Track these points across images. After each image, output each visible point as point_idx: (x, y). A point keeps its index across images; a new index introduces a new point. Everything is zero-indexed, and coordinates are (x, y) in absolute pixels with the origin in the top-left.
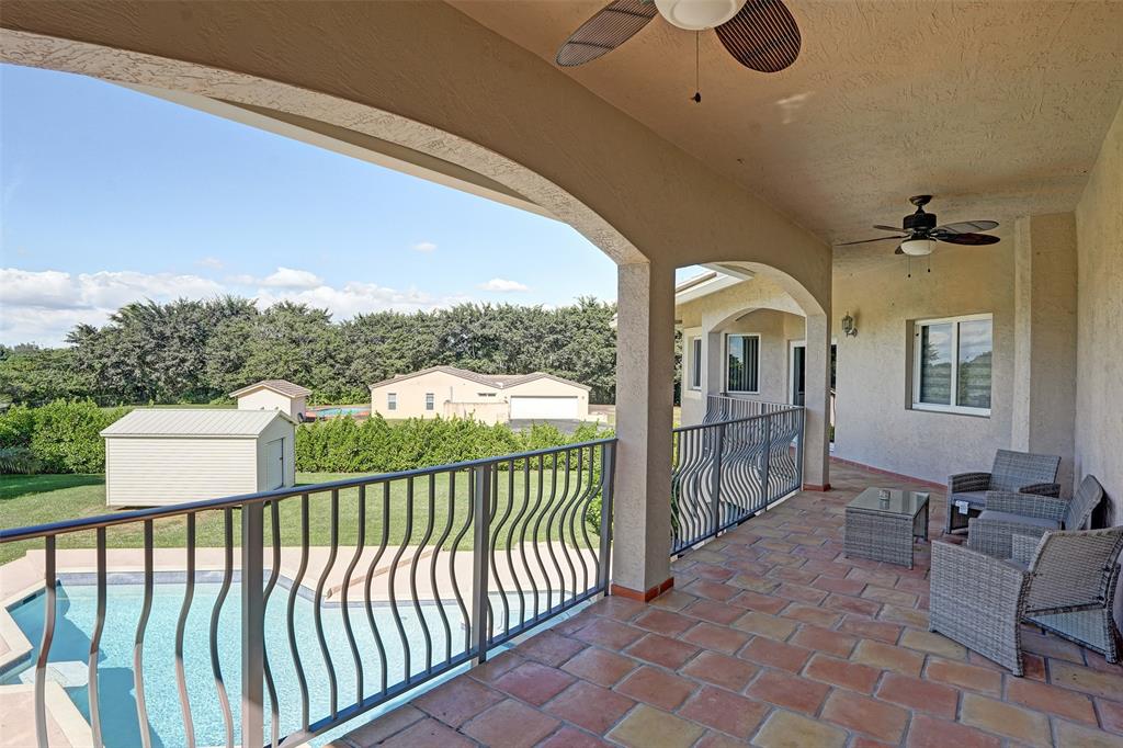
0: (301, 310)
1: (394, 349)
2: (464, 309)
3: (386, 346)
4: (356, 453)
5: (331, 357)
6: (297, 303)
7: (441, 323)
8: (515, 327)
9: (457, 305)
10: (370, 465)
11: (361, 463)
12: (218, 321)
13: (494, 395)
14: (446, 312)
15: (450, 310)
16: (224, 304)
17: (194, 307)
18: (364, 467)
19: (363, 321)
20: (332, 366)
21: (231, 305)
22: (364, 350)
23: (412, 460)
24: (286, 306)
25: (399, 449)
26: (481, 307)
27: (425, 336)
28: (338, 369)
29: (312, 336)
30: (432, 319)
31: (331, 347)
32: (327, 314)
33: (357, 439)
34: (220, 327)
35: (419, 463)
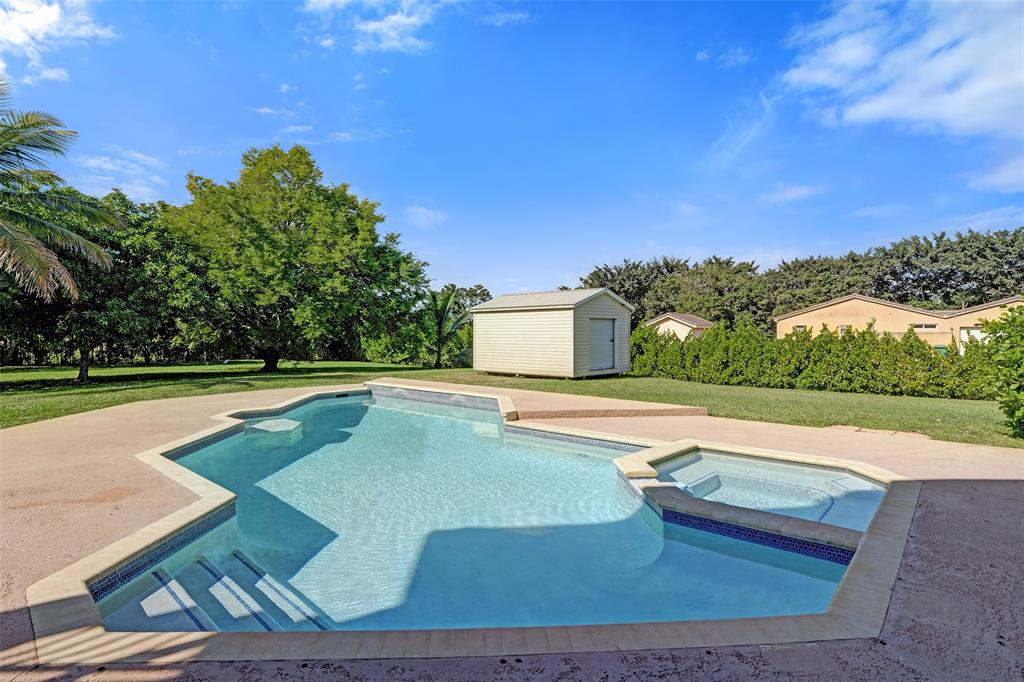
0: (728, 263)
1: (818, 293)
2: (906, 243)
3: (810, 289)
4: (726, 365)
5: (755, 304)
6: (724, 258)
7: (876, 263)
8: (985, 257)
9: (898, 240)
10: (741, 378)
11: (731, 376)
12: (656, 277)
13: (934, 326)
14: (883, 250)
15: (889, 247)
16: (661, 263)
17: (636, 267)
18: (735, 380)
19: (786, 267)
20: (755, 313)
21: (666, 264)
22: (786, 296)
23: (790, 375)
24: (714, 261)
25: (773, 362)
26: (931, 239)
27: (856, 278)
28: (761, 316)
29: (736, 285)
30: (867, 257)
31: (752, 294)
32: (754, 266)
33: (726, 350)
34: (658, 282)
35: (798, 379)
